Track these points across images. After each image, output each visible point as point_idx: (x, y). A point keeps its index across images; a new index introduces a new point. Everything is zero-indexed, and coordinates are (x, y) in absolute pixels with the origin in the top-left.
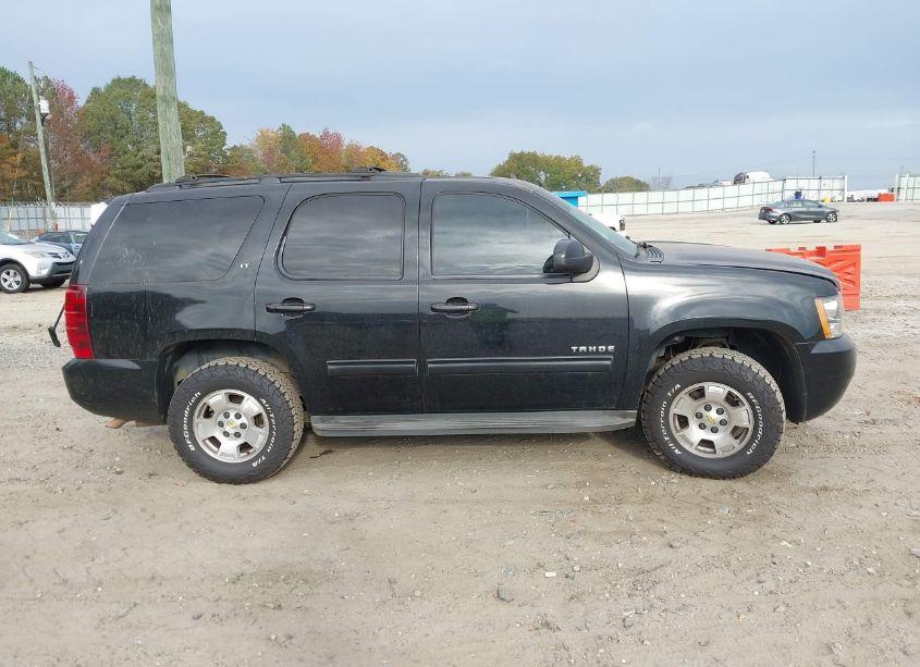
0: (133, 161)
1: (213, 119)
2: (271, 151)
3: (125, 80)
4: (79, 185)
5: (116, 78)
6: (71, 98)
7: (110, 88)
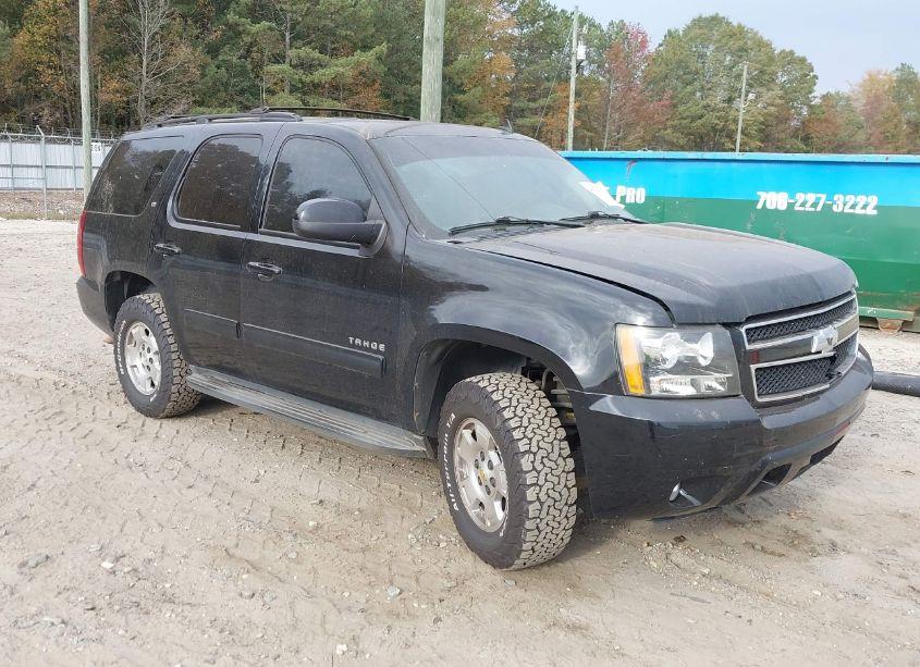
0: (695, 110)
1: (803, 60)
2: (877, 99)
3: (706, 19)
4: (631, 138)
5: (697, 17)
6: (644, 44)
7: (689, 29)
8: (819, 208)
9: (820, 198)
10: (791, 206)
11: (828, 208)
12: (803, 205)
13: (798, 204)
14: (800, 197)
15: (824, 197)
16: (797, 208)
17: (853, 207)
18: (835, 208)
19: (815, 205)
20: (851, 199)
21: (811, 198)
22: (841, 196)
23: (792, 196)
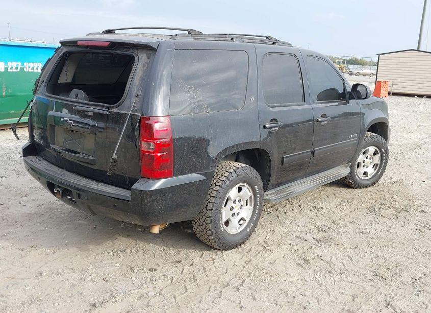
8: (18, 70)
9: (18, 65)
10: (6, 69)
11: (22, 69)
12: (12, 68)
13: (9, 68)
14: (10, 64)
15: (20, 64)
16: (9, 70)
17: (33, 69)
18: (25, 69)
19: (17, 68)
20: (31, 65)
21: (14, 64)
22: (27, 63)
23: (6, 64)
